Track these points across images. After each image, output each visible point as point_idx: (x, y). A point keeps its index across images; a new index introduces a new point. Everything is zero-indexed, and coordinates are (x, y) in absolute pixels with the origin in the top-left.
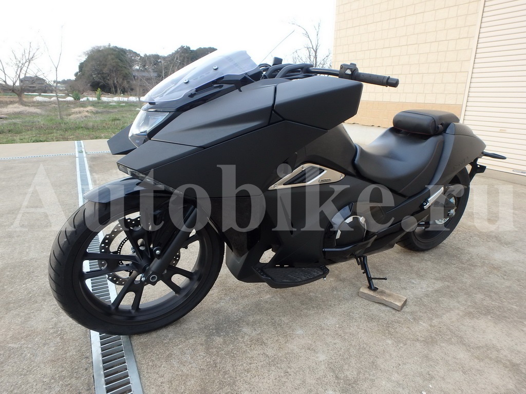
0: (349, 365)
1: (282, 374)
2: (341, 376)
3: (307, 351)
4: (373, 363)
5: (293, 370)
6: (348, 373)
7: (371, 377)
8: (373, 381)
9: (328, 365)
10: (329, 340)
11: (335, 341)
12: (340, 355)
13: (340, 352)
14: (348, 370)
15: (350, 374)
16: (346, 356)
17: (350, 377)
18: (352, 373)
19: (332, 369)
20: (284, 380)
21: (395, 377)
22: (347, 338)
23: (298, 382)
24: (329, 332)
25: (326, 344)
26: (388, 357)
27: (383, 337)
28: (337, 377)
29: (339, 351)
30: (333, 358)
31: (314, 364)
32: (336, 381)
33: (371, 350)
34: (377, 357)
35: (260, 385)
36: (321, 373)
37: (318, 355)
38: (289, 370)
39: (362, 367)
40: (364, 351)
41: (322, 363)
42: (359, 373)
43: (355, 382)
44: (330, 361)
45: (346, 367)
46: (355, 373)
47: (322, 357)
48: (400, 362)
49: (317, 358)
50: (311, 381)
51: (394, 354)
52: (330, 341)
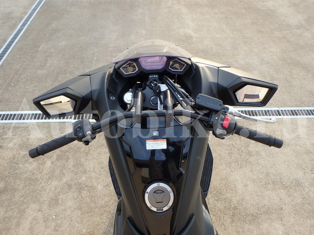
0: (88, 196)
1: (103, 166)
2: (86, 189)
3: (107, 184)
4: (81, 209)
5: (102, 171)
6: (85, 192)
7: (76, 201)
8: (75, 200)
9: (94, 187)
10: (107, 199)
11: (104, 201)
12: (95, 196)
13: (96, 198)
14: (86, 193)
15: (85, 193)
16: (93, 199)
17: (83, 192)
18: (84, 194)
19: (91, 187)
20: (101, 165)
21: (68, 212)
22: (102, 209)
23: (96, 170)
24: (111, 203)
25: (105, 195)
26: (78, 219)
27: (88, 231)
28: (87, 186)
29: (98, 198)
30: (96, 192)
31: (99, 181)
32: (86, 184)
33: (87, 215)
34: (82, 214)
35: (104, 156)
36: (93, 181)
37: (102, 187)
38: (103, 169)
39: (83, 201)
40: (89, 210)
41: (97, 185)
42: (82, 197)
43: (80, 192)
44: (96, 189)
45: (88, 194)
46: (83, 196)
47: (100, 187)
48: (72, 223)
49: (101, 185)
50: (93, 175)
51: (77, 225)
52: (106, 199)
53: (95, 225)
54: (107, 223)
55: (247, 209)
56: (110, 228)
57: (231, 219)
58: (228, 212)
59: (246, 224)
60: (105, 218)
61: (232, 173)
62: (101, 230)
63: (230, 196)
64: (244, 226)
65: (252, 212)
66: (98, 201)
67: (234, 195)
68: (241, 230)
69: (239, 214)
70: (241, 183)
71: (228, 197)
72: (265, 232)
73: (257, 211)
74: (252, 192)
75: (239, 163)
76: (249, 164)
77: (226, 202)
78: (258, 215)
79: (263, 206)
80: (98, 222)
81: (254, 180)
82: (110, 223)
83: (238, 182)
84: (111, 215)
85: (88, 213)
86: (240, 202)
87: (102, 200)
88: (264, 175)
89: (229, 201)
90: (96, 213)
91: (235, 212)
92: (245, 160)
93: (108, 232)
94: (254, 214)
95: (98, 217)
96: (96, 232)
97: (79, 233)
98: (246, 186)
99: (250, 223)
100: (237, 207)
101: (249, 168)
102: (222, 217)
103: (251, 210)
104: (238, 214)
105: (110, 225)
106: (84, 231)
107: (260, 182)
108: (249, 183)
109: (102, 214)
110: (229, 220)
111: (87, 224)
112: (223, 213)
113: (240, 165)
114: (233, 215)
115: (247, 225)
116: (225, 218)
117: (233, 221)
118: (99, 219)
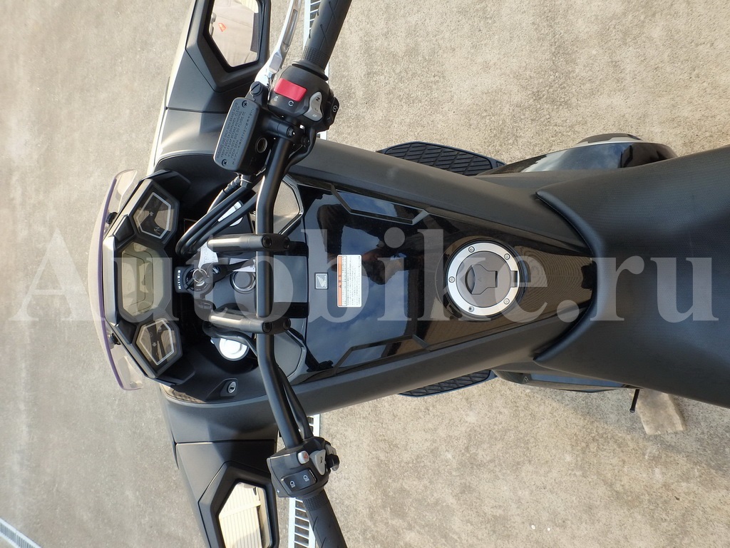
0: (490, 447)
1: (423, 409)
2: (473, 450)
3: (464, 400)
4: (518, 463)
5: (434, 411)
6: (481, 452)
7: (499, 474)
8: (497, 477)
9: (471, 431)
10: (499, 403)
11: (502, 410)
12: (492, 430)
13: (496, 427)
14: (484, 450)
15: (483, 455)
16: (497, 435)
17: (480, 457)
18: (485, 456)
19: (470, 438)
20: (420, 414)
21: (525, 494)
22: (522, 415)
23: (430, 425)
24: (508, 392)
25: (491, 406)
26: (542, 472)
27: (569, 448)
28: (467, 449)
29: (495, 424)
30: (482, 428)
31: (457, 420)
32: (463, 451)
33: (533, 449)
34: (530, 461)
35: (400, 405)
36: (457, 433)
37: (471, 413)
38: (431, 408)
39: (501, 458)
40: (523, 445)
41: (467, 424)
42: (492, 461)
43: (479, 466)
44: (476, 428)
45: (485, 446)
46: (488, 458)
47: (472, 418)
48: (549, 487)
49: (467, 415)
50: (442, 433)
51: (554, 474)
52: (498, 405)
53: (558, 432)
54: (554, 404)
55: (540, 66)
56: (566, 397)
57: (561, 107)
58: (545, 113)
59: (573, 71)
60: (542, 408)
61: (455, 99)
62: (570, 419)
63: (508, 106)
64: (578, 78)
65: (548, 55)
66: (503, 424)
67: (505, 97)
68: (588, 85)
69: (551, 87)
70: (479, 79)
71: (511, 111)
72: (596, 27)
73: (546, 44)
74: (503, 53)
75: (432, 79)
76: (436, 55)
77: (522, 117)
78: (555, 43)
79: (536, 29)
80: (550, 425)
81: (474, 47)
82: (554, 396)
83: (476, 86)
84: (536, 395)
85: (528, 449)
86: (524, 84)
87: (500, 413)
88: (464, 21)
89: (519, 109)
90: (529, 430)
91: (545, 96)
92: (425, 63)
93: (574, 403)
94: (554, 50)
95: (540, 424)
96: (573, 431)
97: (573, 470)
98: (486, 67)
99: (574, 61)
100: (533, 92)
101: (445, 55)
102: (555, 128)
103: (544, 59)
104: (551, 90)
105: (558, 398)
106: (568, 458)
107: (480, 30)
108: (480, 60)
109: (533, 416)
110: (564, 113)
111: (554, 451)
112: (546, 126)
113: (437, 78)
114: (553, 101)
115: (577, 71)
116: (559, 121)
117: (566, 103)
118: (543, 422)
